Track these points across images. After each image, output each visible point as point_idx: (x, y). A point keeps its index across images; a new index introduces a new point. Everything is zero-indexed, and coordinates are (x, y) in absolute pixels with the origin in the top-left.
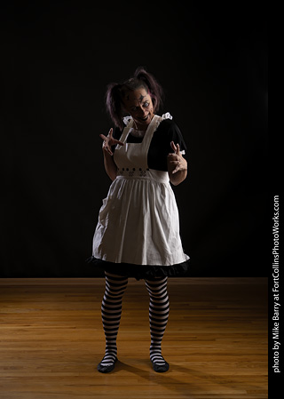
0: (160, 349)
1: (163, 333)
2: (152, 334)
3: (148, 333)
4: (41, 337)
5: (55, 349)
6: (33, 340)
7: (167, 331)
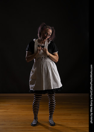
0: (52, 118)
1: (53, 112)
2: (49, 113)
3: (48, 113)
4: (12, 114)
5: (17, 118)
6: (9, 115)
7: (55, 112)
